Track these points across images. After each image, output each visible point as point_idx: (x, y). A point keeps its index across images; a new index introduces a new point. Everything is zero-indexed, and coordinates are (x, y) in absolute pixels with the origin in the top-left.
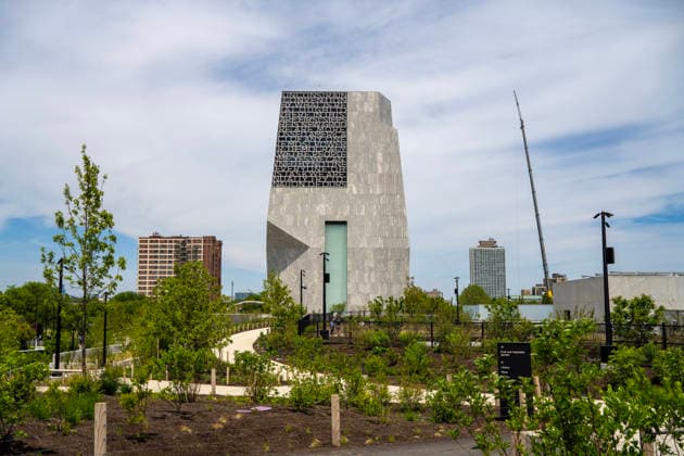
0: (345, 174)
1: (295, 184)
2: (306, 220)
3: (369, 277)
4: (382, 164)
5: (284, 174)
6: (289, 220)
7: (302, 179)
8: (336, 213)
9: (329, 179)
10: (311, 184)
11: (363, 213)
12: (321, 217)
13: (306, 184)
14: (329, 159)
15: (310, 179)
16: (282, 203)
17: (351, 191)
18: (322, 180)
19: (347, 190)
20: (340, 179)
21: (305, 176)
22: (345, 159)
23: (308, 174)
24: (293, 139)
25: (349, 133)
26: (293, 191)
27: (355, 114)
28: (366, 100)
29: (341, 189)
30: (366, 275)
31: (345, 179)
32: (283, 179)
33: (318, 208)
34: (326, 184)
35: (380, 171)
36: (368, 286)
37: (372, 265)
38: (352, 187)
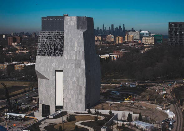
0: (63, 51)
1: (45, 55)
2: (48, 70)
3: (71, 92)
4: (77, 47)
5: (41, 51)
6: (43, 69)
7: (47, 53)
8: (59, 67)
9: (57, 53)
10: (51, 55)
11: (69, 67)
12: (54, 68)
13: (49, 55)
14: (57, 45)
15: (50, 53)
16: (40, 62)
17: (65, 58)
18: (55, 53)
19: (63, 58)
20: (61, 53)
21: (48, 52)
22: (63, 45)
23: (49, 51)
24: (44, 37)
25: (65, 34)
26: (44, 57)
27: (67, 26)
28: (71, 20)
29: (61, 57)
30: (70, 91)
31: (63, 53)
32: (41, 53)
33: (53, 65)
34: (56, 55)
35: (76, 50)
36: (70, 96)
37: (72, 88)
38: (65, 57)
